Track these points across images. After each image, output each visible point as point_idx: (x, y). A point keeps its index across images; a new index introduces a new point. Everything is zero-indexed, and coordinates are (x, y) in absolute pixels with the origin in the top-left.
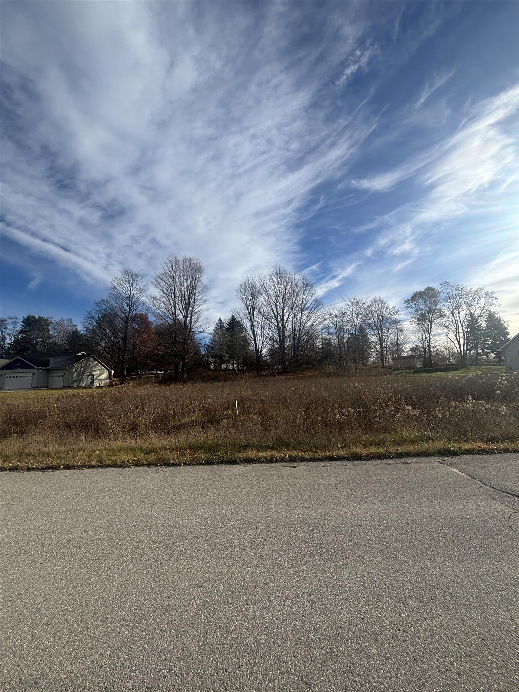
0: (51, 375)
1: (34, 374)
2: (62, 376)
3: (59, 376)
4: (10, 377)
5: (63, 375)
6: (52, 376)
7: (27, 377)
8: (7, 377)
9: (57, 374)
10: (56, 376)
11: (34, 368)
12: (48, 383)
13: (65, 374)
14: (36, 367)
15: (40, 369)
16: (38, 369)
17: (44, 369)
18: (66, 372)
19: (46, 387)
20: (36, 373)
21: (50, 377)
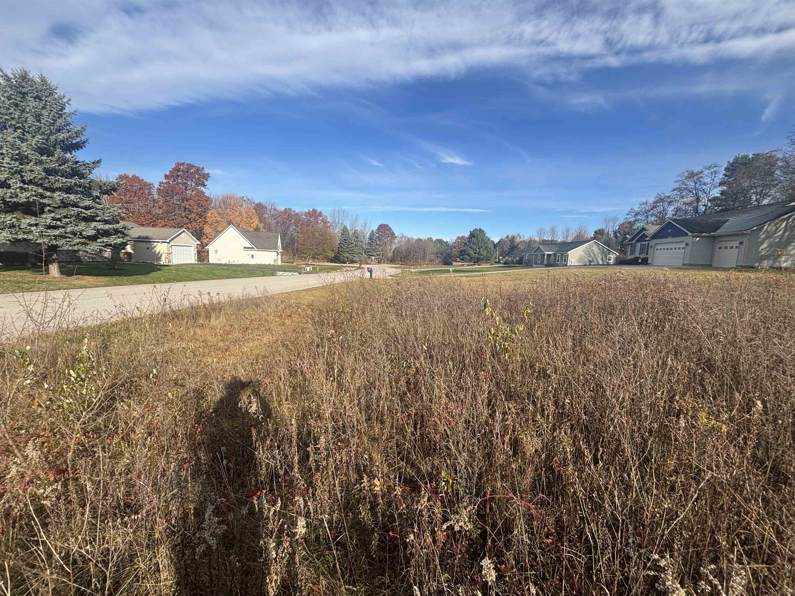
0: (718, 246)
1: (687, 244)
2: (736, 247)
3: (731, 247)
4: (660, 249)
5: (738, 245)
6: (720, 248)
7: (679, 248)
8: (657, 249)
9: (729, 244)
10: (726, 248)
11: (687, 235)
12: (712, 259)
13: (741, 243)
14: (690, 234)
15: (697, 237)
16: (693, 236)
17: (704, 236)
18: (745, 240)
19: (709, 266)
20: (690, 243)
21: (718, 248)
